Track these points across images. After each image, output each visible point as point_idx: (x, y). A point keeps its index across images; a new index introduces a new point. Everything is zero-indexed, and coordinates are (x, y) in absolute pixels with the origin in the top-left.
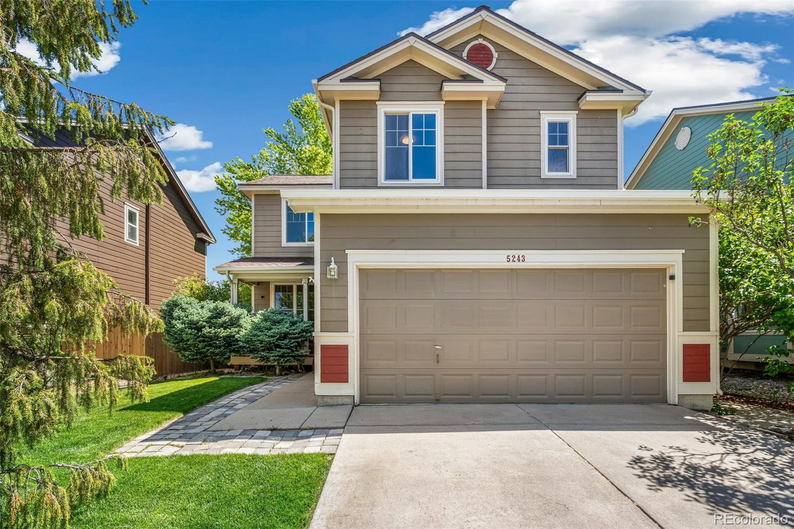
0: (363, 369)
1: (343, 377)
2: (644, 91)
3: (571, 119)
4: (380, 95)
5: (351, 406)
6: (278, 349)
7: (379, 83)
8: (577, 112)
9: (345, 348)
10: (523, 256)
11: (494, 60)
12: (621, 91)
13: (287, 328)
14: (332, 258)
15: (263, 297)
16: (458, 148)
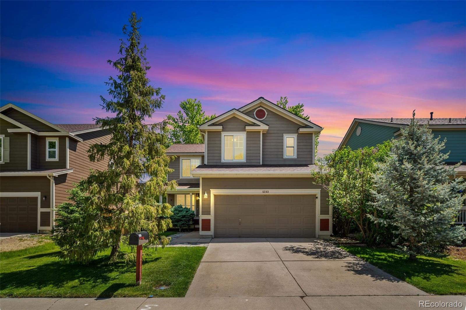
0: (215, 226)
1: (209, 229)
2: (321, 127)
3: (295, 136)
4: (223, 129)
5: (211, 238)
6: (181, 222)
7: (222, 126)
8: (297, 134)
9: (210, 220)
10: (268, 191)
11: (266, 115)
12: (313, 128)
13: (185, 213)
14: (206, 192)
15: (171, 200)
16: (251, 148)
